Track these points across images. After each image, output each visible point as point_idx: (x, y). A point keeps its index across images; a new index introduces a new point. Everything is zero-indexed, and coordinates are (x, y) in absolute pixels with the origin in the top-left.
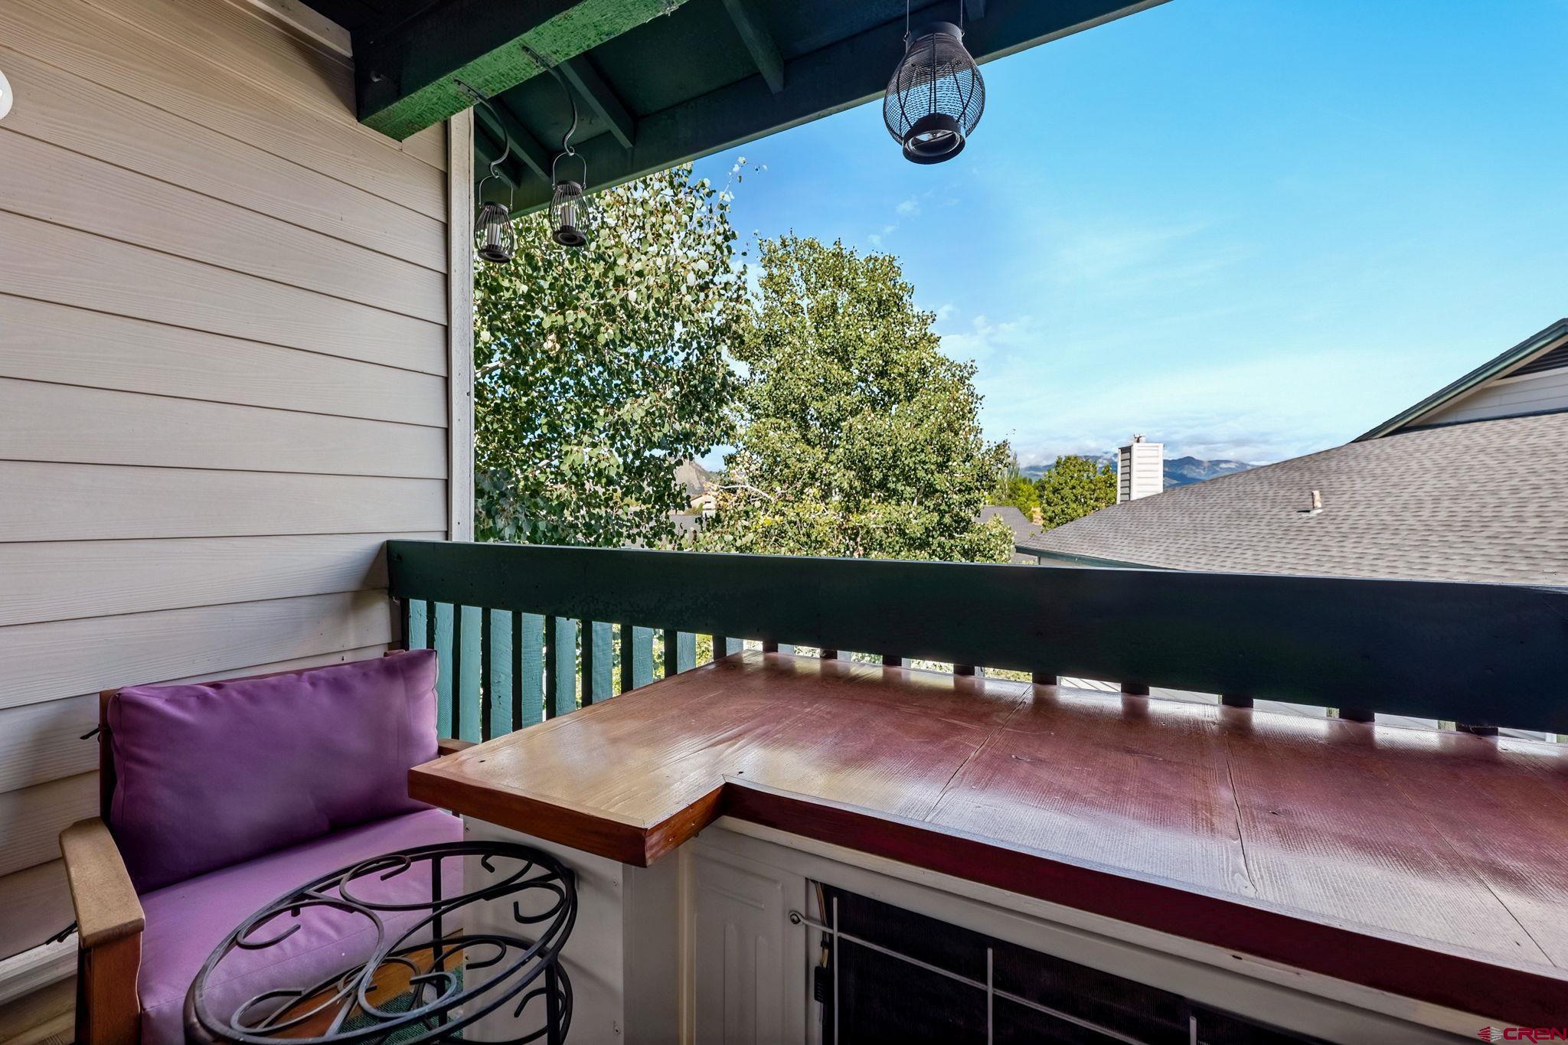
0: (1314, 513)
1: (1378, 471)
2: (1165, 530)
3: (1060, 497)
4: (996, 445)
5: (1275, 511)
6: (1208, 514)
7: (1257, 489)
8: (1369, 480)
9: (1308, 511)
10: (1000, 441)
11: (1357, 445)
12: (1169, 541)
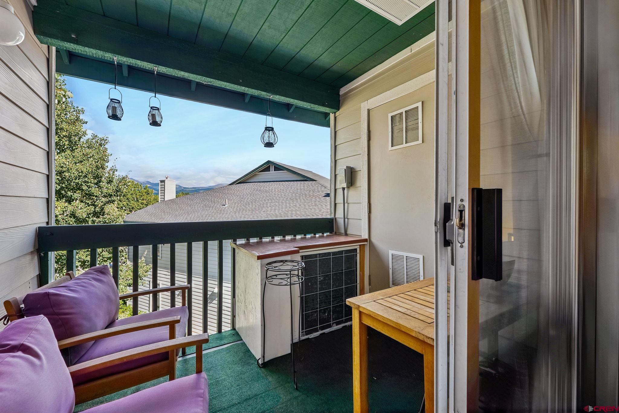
0: (226, 206)
1: (237, 194)
2: (183, 212)
3: (126, 198)
4: (123, 177)
5: (216, 205)
6: (196, 206)
7: (208, 198)
8: (236, 196)
10: (124, 175)
11: (230, 186)
12: (186, 215)
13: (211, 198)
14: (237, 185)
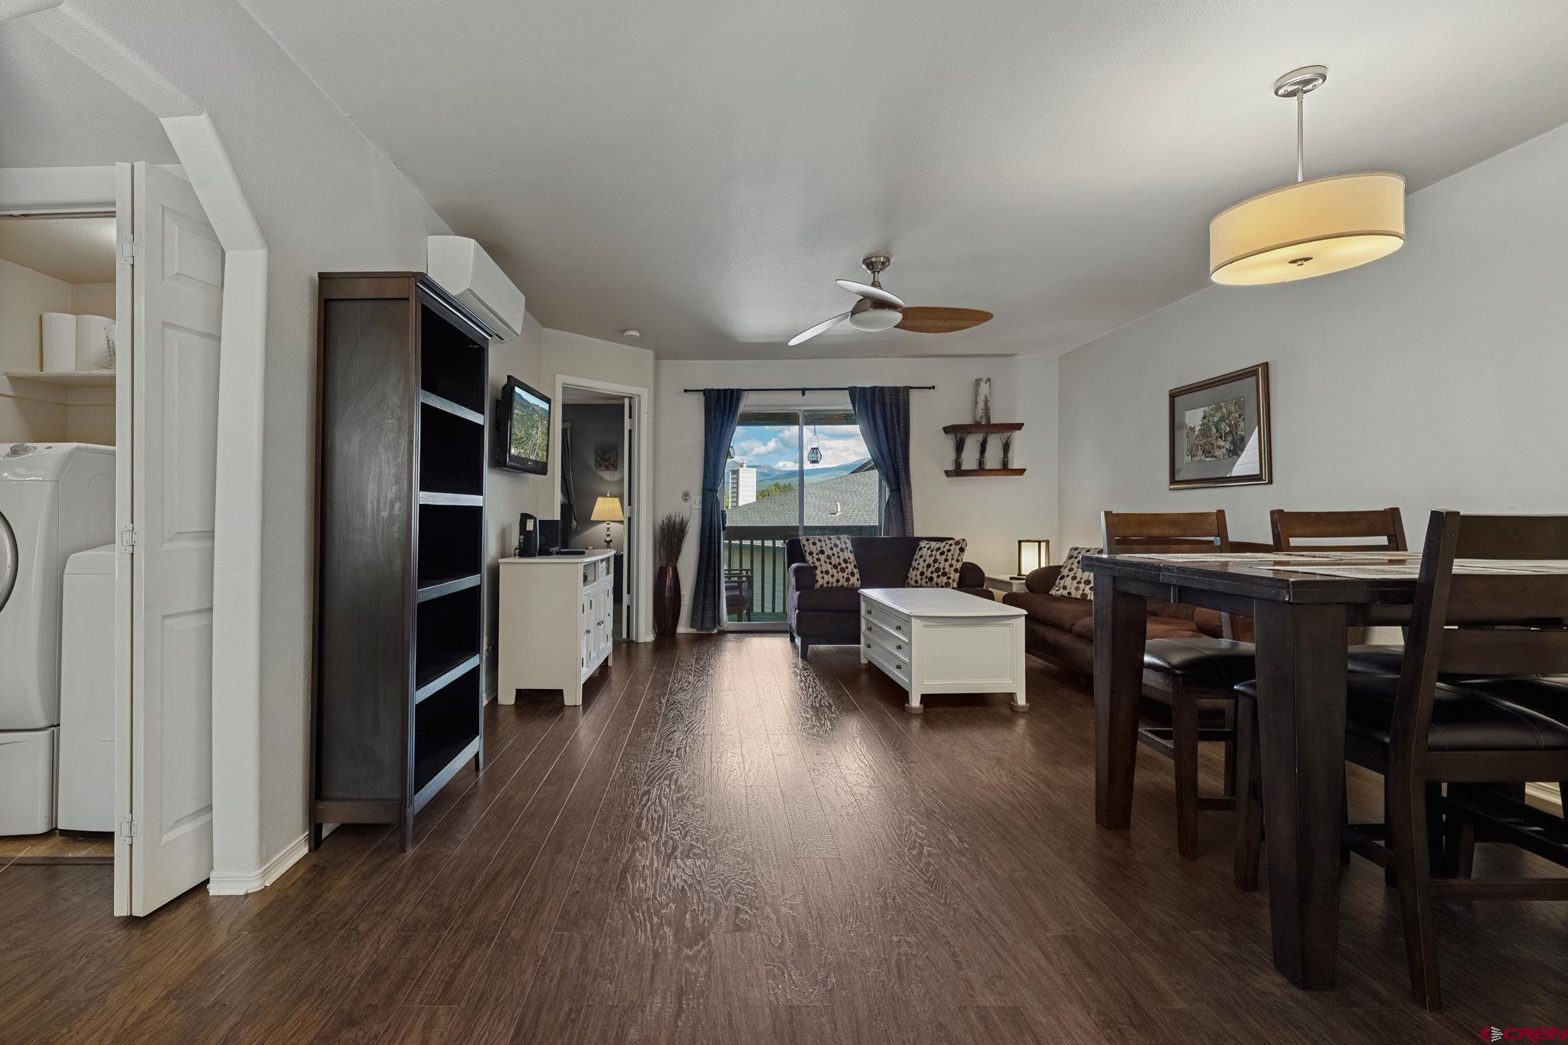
0: (838, 514)
1: (863, 492)
5: (820, 513)
8: (859, 496)
9: (835, 514)
11: (853, 475)
13: (814, 499)
14: (867, 472)
